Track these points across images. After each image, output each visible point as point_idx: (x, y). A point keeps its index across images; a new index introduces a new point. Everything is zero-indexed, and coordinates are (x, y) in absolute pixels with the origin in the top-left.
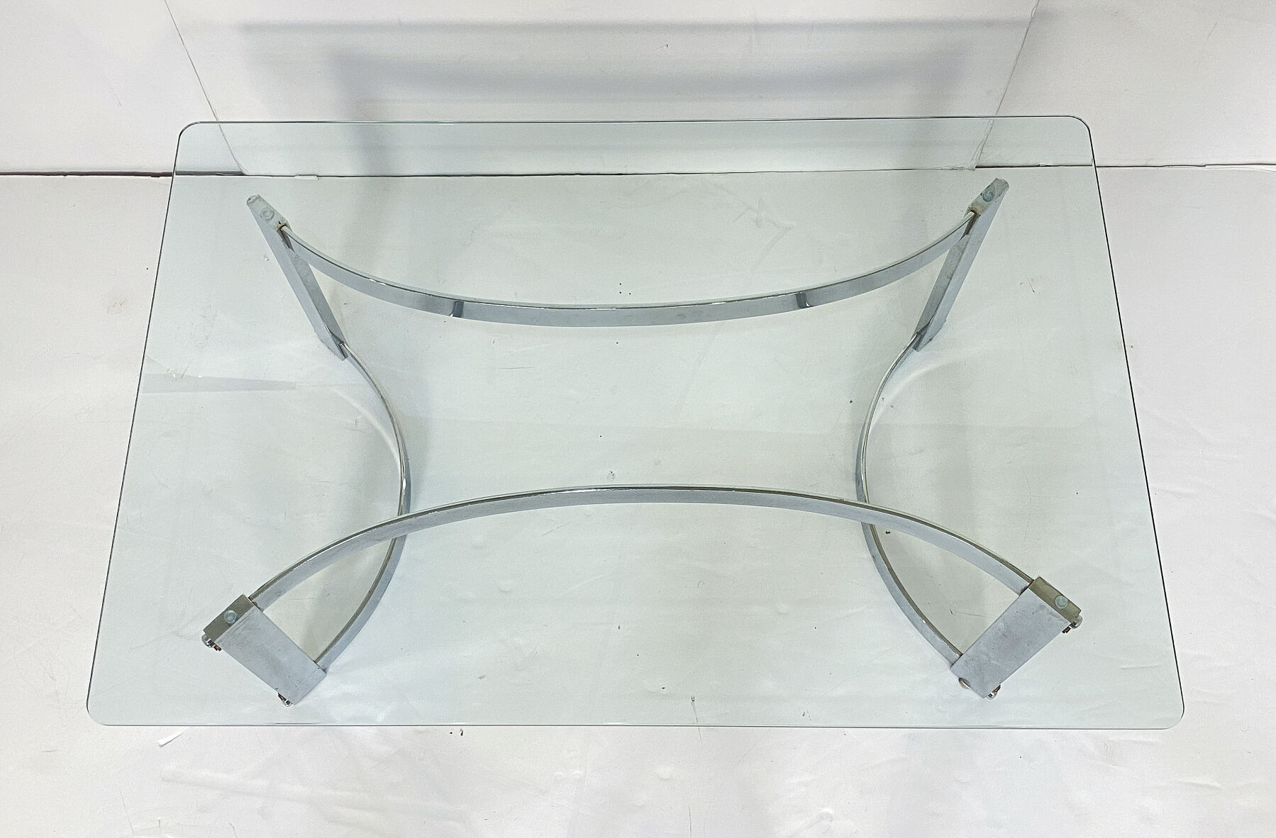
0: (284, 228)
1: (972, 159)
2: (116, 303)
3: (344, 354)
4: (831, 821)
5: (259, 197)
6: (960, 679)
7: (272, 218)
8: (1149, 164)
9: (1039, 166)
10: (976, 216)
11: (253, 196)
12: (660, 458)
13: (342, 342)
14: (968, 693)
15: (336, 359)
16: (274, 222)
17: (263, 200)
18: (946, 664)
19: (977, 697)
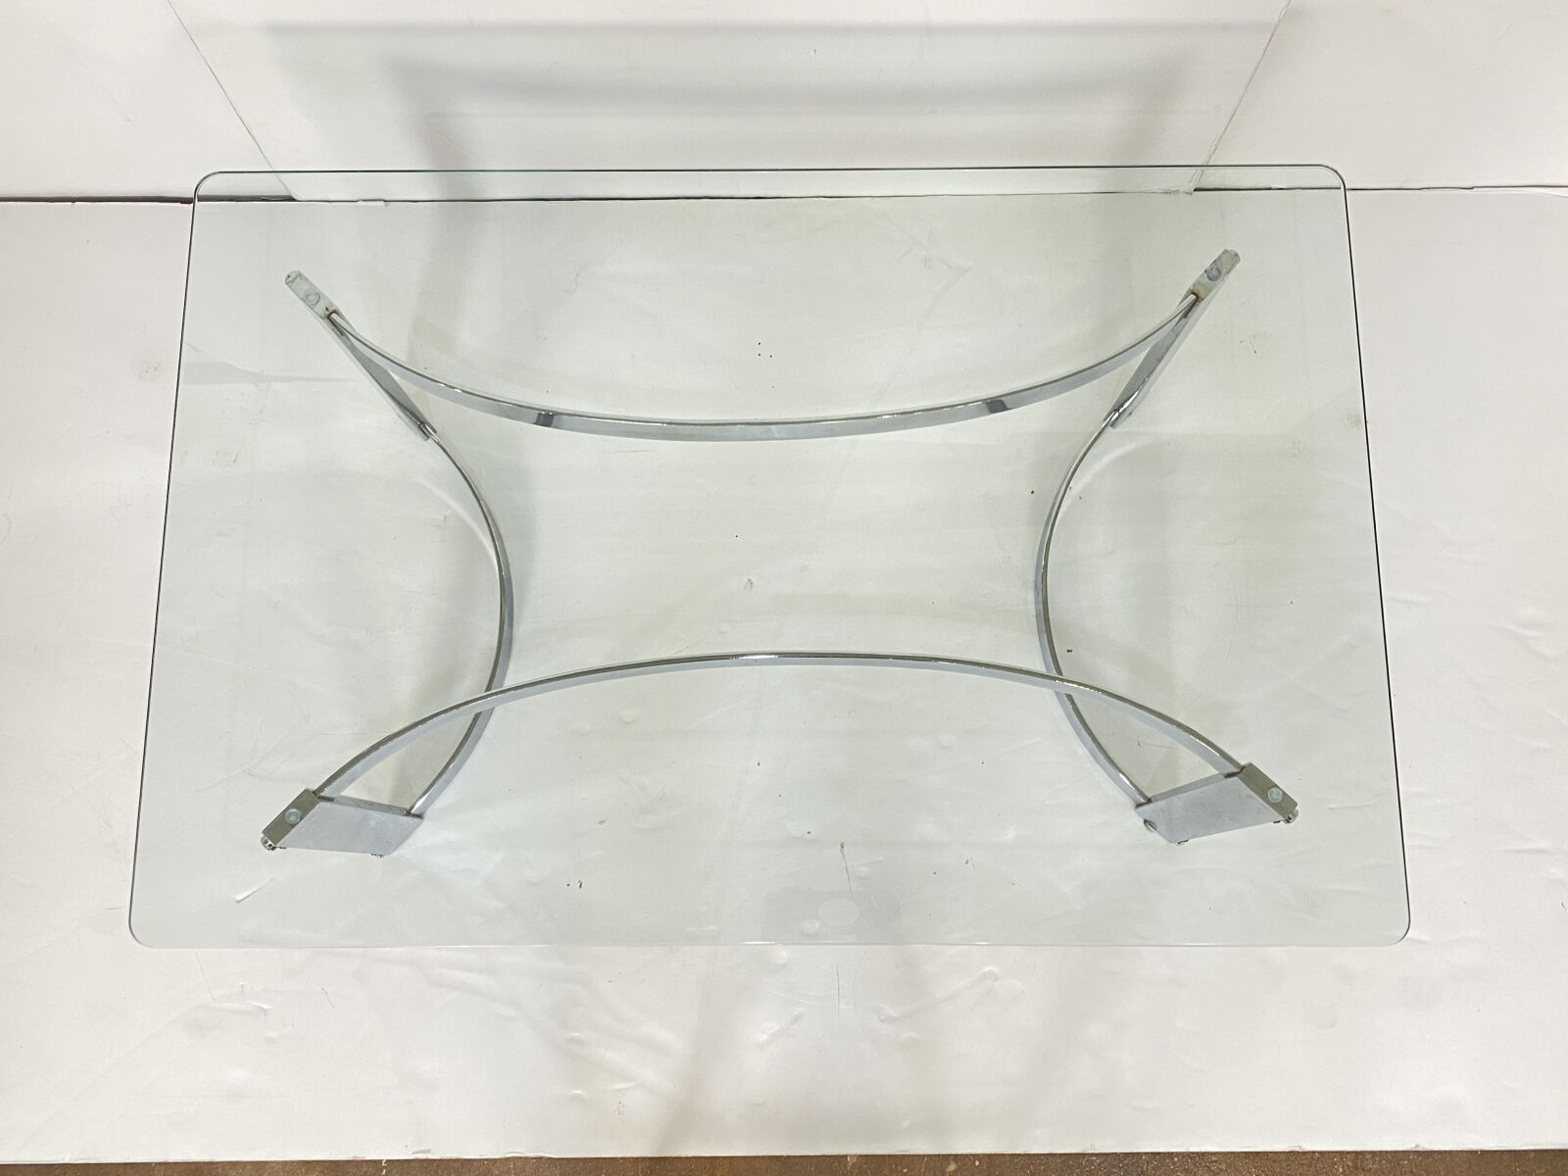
0: (334, 316)
1: (1190, 182)
2: (149, 368)
3: (427, 436)
4: (995, 980)
5: (300, 275)
6: (1145, 821)
7: (318, 302)
8: (1404, 186)
9: (1270, 189)
10: (1198, 299)
11: (294, 272)
12: (806, 563)
13: (422, 423)
14: (1154, 837)
15: (416, 437)
16: (321, 308)
17: (306, 278)
18: (1131, 805)
19: (1162, 841)
